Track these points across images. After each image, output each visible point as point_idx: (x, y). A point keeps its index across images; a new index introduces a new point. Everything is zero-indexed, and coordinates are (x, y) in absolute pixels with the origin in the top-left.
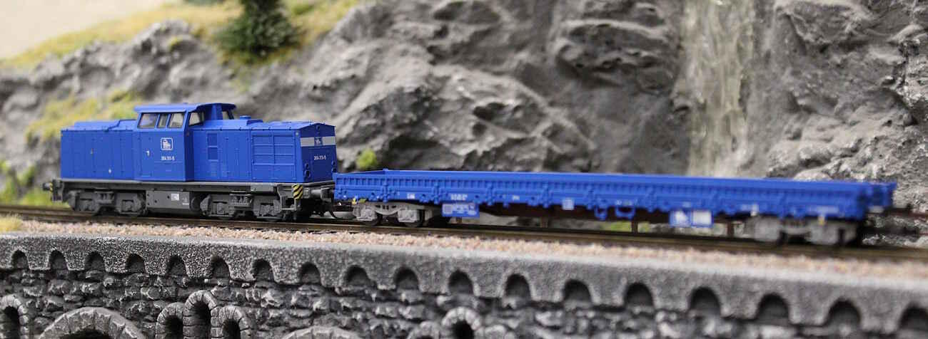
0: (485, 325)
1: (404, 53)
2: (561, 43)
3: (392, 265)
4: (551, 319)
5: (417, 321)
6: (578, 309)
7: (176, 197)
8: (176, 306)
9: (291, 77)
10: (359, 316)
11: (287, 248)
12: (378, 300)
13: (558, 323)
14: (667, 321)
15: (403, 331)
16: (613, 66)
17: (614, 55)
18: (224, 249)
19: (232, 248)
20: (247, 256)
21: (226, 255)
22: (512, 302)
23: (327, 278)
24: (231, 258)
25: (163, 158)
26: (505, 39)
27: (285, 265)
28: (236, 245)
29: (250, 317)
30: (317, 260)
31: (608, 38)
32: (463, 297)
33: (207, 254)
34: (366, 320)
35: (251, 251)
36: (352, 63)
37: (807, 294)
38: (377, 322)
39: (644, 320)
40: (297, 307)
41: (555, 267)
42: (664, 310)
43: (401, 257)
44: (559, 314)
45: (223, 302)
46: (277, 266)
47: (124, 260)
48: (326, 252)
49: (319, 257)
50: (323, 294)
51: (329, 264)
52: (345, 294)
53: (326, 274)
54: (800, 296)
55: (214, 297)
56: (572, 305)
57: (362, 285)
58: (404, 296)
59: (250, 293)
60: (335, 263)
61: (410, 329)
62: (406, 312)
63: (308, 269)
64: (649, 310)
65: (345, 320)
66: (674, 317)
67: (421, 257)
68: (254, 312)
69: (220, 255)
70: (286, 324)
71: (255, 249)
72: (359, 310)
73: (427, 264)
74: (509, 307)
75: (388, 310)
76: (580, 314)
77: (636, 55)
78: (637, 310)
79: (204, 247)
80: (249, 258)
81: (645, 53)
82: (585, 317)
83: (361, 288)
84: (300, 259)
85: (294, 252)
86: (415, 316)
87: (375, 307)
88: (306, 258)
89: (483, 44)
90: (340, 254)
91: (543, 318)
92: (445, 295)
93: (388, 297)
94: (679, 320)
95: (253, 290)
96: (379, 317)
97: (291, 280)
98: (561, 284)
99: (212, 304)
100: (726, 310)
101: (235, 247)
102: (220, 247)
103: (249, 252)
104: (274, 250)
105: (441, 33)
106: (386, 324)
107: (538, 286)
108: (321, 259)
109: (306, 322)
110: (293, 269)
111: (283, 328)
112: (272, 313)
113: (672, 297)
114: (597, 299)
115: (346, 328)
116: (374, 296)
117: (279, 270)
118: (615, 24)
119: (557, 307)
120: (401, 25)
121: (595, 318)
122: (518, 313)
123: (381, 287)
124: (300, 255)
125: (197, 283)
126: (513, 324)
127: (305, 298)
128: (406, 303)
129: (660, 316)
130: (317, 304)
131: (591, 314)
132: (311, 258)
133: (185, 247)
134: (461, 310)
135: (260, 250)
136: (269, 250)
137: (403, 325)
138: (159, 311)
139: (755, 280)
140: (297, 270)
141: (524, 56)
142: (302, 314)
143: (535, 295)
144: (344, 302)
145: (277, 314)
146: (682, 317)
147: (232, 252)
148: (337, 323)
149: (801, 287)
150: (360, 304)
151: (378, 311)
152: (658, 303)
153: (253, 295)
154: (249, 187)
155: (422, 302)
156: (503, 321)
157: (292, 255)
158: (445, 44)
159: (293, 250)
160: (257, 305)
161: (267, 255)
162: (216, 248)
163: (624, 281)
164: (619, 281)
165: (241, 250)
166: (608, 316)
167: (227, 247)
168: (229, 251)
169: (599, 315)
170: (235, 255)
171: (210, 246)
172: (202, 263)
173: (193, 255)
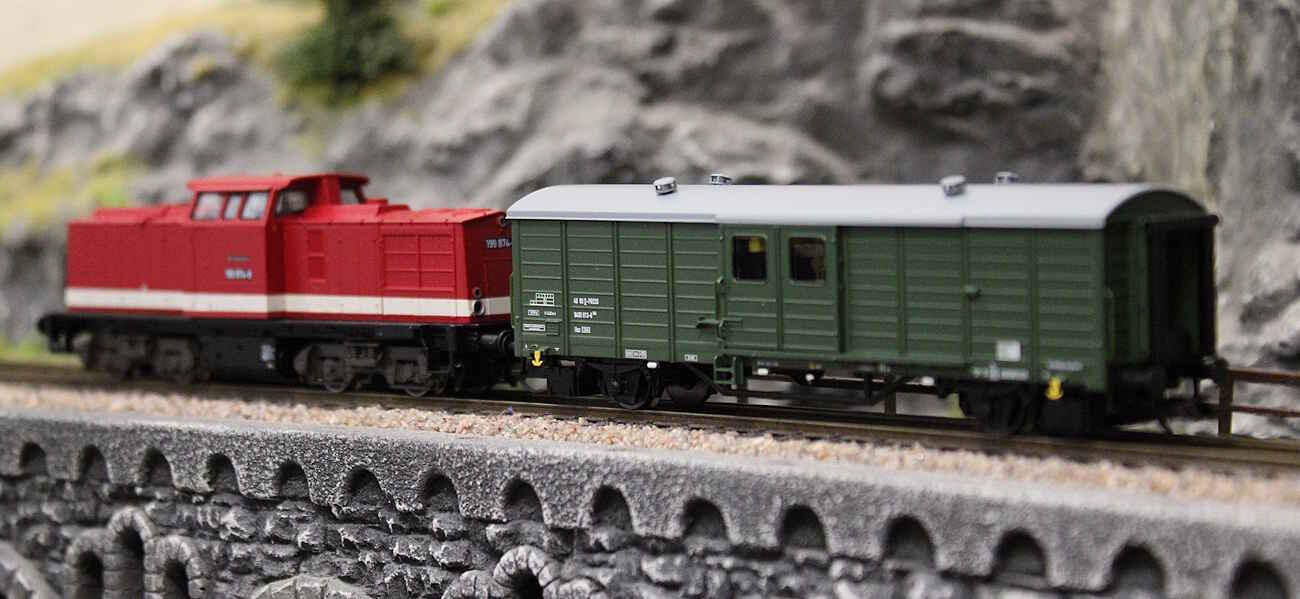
0: (560, 579)
1: (595, 85)
2: (876, 63)
3: (415, 468)
4: (664, 569)
5: (457, 569)
6: (707, 552)
8: (92, 534)
9: (399, 129)
10: (368, 558)
11: (258, 435)
12: (397, 529)
13: (676, 577)
14: (848, 577)
15: (434, 585)
16: (969, 106)
17: (969, 86)
18: (163, 435)
19: (175, 433)
20: (197, 448)
21: (166, 446)
22: (603, 536)
23: (317, 489)
24: (173, 451)
26: (780, 57)
27: (254, 464)
28: (181, 428)
29: (204, 555)
30: (302, 457)
31: (962, 55)
32: (527, 527)
33: (139, 444)
34: (379, 566)
35: (204, 439)
36: (502, 102)
37: (1075, 532)
38: (395, 569)
39: (813, 576)
40: (274, 539)
41: (668, 473)
42: (842, 556)
43: (429, 453)
44: (678, 560)
45: (164, 529)
46: (242, 466)
47: (17, 452)
48: (316, 441)
49: (305, 451)
50: (315, 517)
51: (320, 464)
52: (347, 519)
53: (315, 480)
54: (1063, 534)
55: (152, 520)
56: (697, 544)
57: (373, 503)
58: (435, 525)
59: (204, 514)
60: (330, 462)
61: (446, 583)
62: (438, 551)
63: (290, 472)
64: (821, 556)
65: (347, 565)
66: (858, 570)
67: (460, 452)
68: (210, 548)
69: (157, 445)
70: (259, 570)
71: (210, 434)
72: (369, 546)
73: (470, 465)
74: (599, 548)
75: (412, 547)
76: (711, 560)
77: (1011, 86)
78: (801, 555)
79: (133, 431)
80: (200, 452)
81: (1027, 82)
82: (720, 567)
83: (372, 509)
84: (277, 453)
85: (268, 441)
86: (453, 559)
87: (393, 543)
88: (285, 453)
89: (743, 67)
90: (337, 445)
91: (652, 567)
92: (498, 522)
93: (413, 524)
94: (866, 578)
95: (208, 509)
96: (399, 559)
97: (264, 492)
98: (677, 506)
99: (146, 531)
100: (943, 560)
101: (179, 431)
102: (157, 431)
103: (200, 441)
104: (237, 438)
105: (664, 48)
106: (409, 572)
107: (641, 508)
108: (308, 455)
109: (287, 567)
110: (266, 472)
111: (253, 578)
112: (237, 551)
113: (854, 534)
114: (735, 536)
115: (348, 579)
116: (391, 522)
117: (245, 473)
118: (973, 27)
119: (674, 547)
120: (594, 33)
121: (734, 569)
122: (612, 558)
123: (401, 506)
124: (276, 448)
125: (125, 495)
126: (604, 577)
127: (286, 523)
128: (440, 537)
129: (837, 568)
130: (303, 536)
131: (728, 563)
132: (293, 452)
133: (104, 430)
134: (522, 550)
135: (217, 437)
136: (231, 437)
137: (435, 576)
138: (68, 542)
139: (989, 505)
140: (272, 475)
141: (814, 89)
142: (283, 551)
143: (639, 525)
144: (346, 533)
145: (243, 553)
146: (873, 571)
147: (175, 440)
148: (335, 569)
149: (1065, 518)
150: (371, 535)
151: (397, 549)
152: (834, 544)
153: (209, 518)
155: (464, 535)
156: (588, 572)
157: (264, 447)
158: (671, 67)
159: (266, 437)
160: (215, 534)
161: (227, 446)
162: (151, 433)
163: (777, 502)
164: (769, 501)
165: (188, 437)
166: (755, 565)
167: (167, 432)
168: (171, 439)
169: (741, 563)
170: (179, 446)
171: (142, 429)
172: (131, 459)
173: (117, 446)
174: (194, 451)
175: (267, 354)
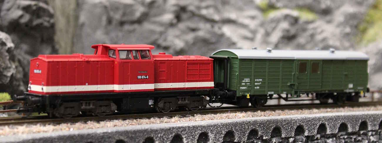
3: (271, 127)
11: (219, 124)
14: (372, 135)
18: (182, 129)
19: (187, 128)
20: (196, 131)
21: (183, 132)
22: (319, 136)
24: (186, 133)
27: (218, 133)
28: (190, 125)
32: (299, 137)
33: (171, 133)
35: (199, 128)
39: (363, 136)
42: (372, 131)
44: (335, 139)
46: (213, 134)
48: (240, 123)
49: (236, 127)
51: (241, 130)
53: (239, 135)
56: (340, 134)
60: (244, 128)
64: (366, 132)
66: (374, 133)
67: (285, 120)
69: (179, 133)
71: (201, 126)
76: (341, 137)
78: (362, 132)
79: (170, 129)
80: (197, 132)
84: (226, 129)
85: (223, 126)
88: (229, 128)
90: (247, 123)
91: (330, 141)
92: (293, 137)
94: (376, 134)
97: (220, 141)
101: (189, 127)
102: (179, 128)
103: (197, 129)
104: (212, 126)
107: (330, 127)
110: (222, 135)
114: (350, 130)
117: (214, 136)
121: (347, 138)
123: (264, 138)
124: (226, 127)
129: (370, 133)
131: (346, 137)
132: (232, 128)
133: (157, 131)
135: (204, 127)
136: (209, 126)
140: (223, 136)
143: (328, 132)
147: (187, 130)
152: (370, 128)
157: (222, 128)
159: (222, 125)
161: (208, 129)
162: (177, 129)
163: (360, 121)
164: (359, 121)
165: (193, 128)
166: (352, 136)
167: (184, 128)
168: (185, 130)
169: (348, 136)
170: (189, 132)
171: (173, 128)
172: (167, 139)
173: (162, 135)
174: (195, 132)
175: (151, 102)
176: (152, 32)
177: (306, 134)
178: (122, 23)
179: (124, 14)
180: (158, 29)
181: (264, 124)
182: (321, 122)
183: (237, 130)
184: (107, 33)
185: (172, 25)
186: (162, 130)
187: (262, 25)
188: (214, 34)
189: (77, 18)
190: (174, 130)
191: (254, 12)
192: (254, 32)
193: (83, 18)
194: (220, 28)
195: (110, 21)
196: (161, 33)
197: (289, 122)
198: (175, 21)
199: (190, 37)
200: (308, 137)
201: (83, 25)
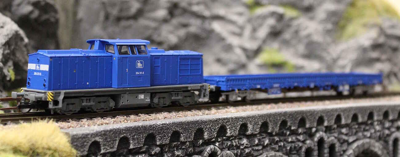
0: (328, 138)
3: (298, 117)
5: (303, 142)
7: (142, 97)
10: (282, 144)
11: (257, 115)
12: (289, 135)
13: (348, 132)
14: (378, 125)
15: (300, 147)
18: (226, 120)
19: (231, 119)
21: (227, 123)
22: (335, 126)
24: (230, 125)
25: (137, 73)
27: (256, 124)
28: (233, 117)
30: (269, 119)
33: (218, 125)
34: (285, 145)
35: (240, 119)
38: (290, 145)
40: (257, 145)
42: (377, 120)
46: (252, 125)
48: (273, 114)
51: (274, 121)
52: (277, 135)
53: (272, 125)
55: (218, 147)
58: (300, 131)
59: (235, 142)
60: (277, 119)
61: (302, 145)
62: (301, 138)
63: (265, 124)
65: (277, 147)
68: (237, 152)
69: (224, 124)
70: (253, 155)
71: (242, 118)
72: (282, 141)
73: (311, 114)
75: (294, 138)
76: (353, 127)
78: (370, 122)
79: (217, 120)
80: (239, 123)
83: (282, 131)
84: (262, 120)
87: (288, 139)
88: (264, 119)
90: (279, 115)
91: (344, 130)
92: (316, 127)
93: (294, 133)
94: (380, 124)
95: (237, 140)
96: (290, 142)
97: (257, 132)
98: (352, 116)
100: (390, 118)
102: (224, 119)
103: (239, 120)
106: (293, 144)
107: (345, 118)
108: (271, 119)
109: (261, 152)
110: (259, 126)
112: (247, 151)
114: (360, 120)
115: (278, 151)
116: (288, 133)
117: (252, 127)
119: (348, 125)
122: (336, 130)
123: (293, 128)
124: (262, 118)
125: (208, 142)
126: (336, 135)
127: (260, 140)
128: (300, 134)
129: (376, 123)
130: (266, 142)
131: (357, 127)
132: (267, 119)
134: (321, 133)
135: (244, 118)
136: (249, 117)
137: (300, 144)
142: (260, 148)
143: (343, 122)
144: (277, 139)
145: (249, 151)
147: (231, 121)
148: (273, 149)
150: (282, 138)
151: (290, 140)
152: (375, 118)
153: (237, 143)
154: (187, 87)
155: (305, 133)
156: (333, 135)
157: (259, 119)
159: (259, 116)
160: (238, 148)
161: (248, 120)
162: (222, 120)
165: (235, 120)
166: (361, 126)
167: (228, 119)
168: (229, 121)
169: (359, 126)
170: (232, 123)
171: (219, 119)
172: (215, 130)
173: (210, 126)
174: (237, 123)
176: (147, 28)
177: (326, 124)
178: (119, 19)
179: (121, 10)
180: (153, 24)
181: (292, 115)
182: (337, 113)
183: (270, 121)
184: (104, 28)
185: (165, 21)
186: (210, 121)
187: (249, 21)
188: (204, 30)
189: (75, 14)
190: (220, 121)
191: (241, 9)
192: (242, 28)
193: (81, 14)
194: (210, 24)
195: (107, 17)
196: (156, 29)
197: (312, 113)
198: (169, 17)
199: (182, 32)
200: (326, 127)
201: (81, 20)
